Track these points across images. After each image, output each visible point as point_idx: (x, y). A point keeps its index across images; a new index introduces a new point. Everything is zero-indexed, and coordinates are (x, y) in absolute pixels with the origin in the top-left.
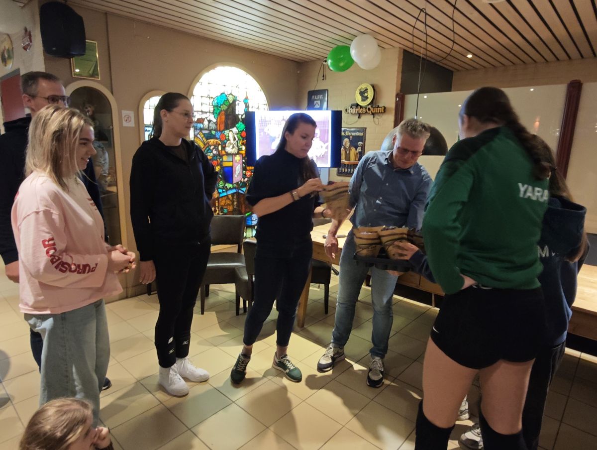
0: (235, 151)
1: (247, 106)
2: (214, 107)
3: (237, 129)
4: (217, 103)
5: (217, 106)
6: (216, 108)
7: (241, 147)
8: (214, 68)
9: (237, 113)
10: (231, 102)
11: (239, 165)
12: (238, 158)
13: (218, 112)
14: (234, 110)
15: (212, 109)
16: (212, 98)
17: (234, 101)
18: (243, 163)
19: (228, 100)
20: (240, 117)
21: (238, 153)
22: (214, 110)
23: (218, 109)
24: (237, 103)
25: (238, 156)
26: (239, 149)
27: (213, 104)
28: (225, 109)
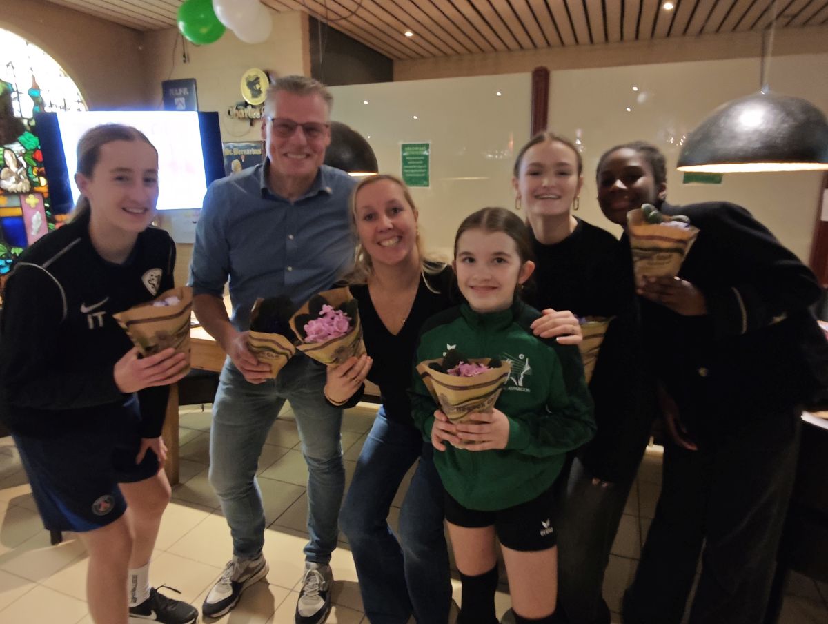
0: (23, 186)
1: (39, 102)
3: (22, 145)
7: (36, 180)
9: (17, 114)
11: (38, 213)
12: (32, 200)
14: (8, 109)
17: (7, 92)
18: (46, 209)
20: (25, 122)
21: (32, 191)
24: (14, 95)
25: (31, 196)
26: (33, 184)
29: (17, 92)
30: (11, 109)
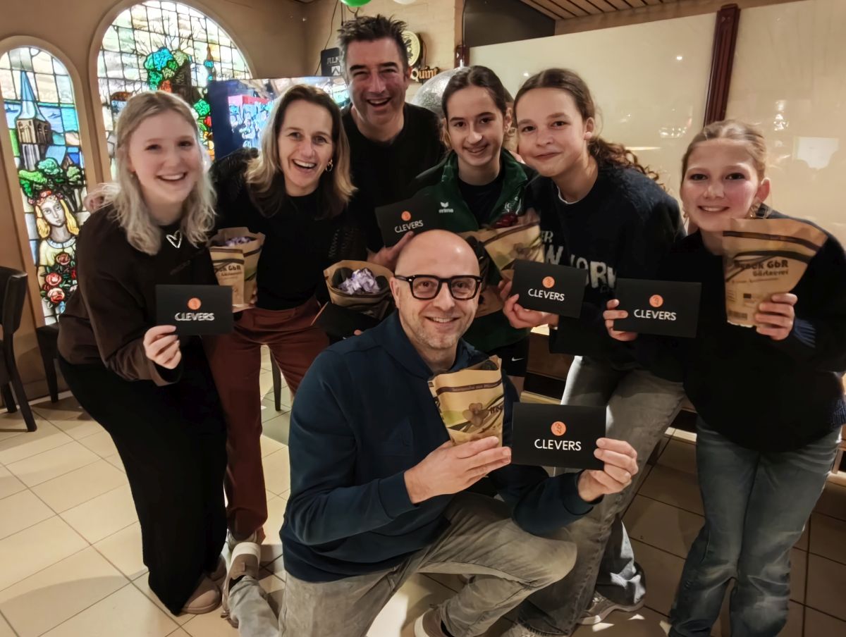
2: (148, 71)
4: (154, 65)
5: (155, 70)
6: (152, 74)
7: (206, 143)
9: (194, 84)
10: (181, 64)
13: (157, 80)
14: (187, 78)
15: (145, 77)
16: (142, 55)
19: (174, 60)
20: (200, 91)
22: (149, 77)
23: (157, 76)
24: (192, 66)
27: (146, 66)
28: (170, 76)
29: (196, 64)
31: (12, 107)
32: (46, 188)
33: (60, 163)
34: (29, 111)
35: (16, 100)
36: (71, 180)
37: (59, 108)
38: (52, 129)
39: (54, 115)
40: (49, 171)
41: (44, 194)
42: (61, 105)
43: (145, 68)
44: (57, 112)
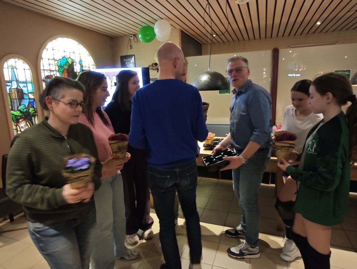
1: (82, 66)
2: (59, 66)
4: (61, 64)
5: (61, 66)
8: (55, 39)
9: (75, 71)
10: (70, 63)
13: (62, 70)
15: (57, 69)
16: (56, 60)
17: (73, 63)
19: (68, 62)
20: (78, 73)
22: (59, 69)
23: (62, 69)
24: (75, 64)
27: (58, 65)
28: (67, 68)
29: (76, 63)
30: (74, 69)
31: (8, 84)
32: (21, 118)
33: (27, 106)
34: (14, 85)
35: (10, 81)
36: (31, 113)
37: (26, 83)
38: (24, 92)
39: (24, 86)
40: (23, 110)
41: (21, 120)
42: (27, 82)
43: (57, 65)
44: (25, 85)
